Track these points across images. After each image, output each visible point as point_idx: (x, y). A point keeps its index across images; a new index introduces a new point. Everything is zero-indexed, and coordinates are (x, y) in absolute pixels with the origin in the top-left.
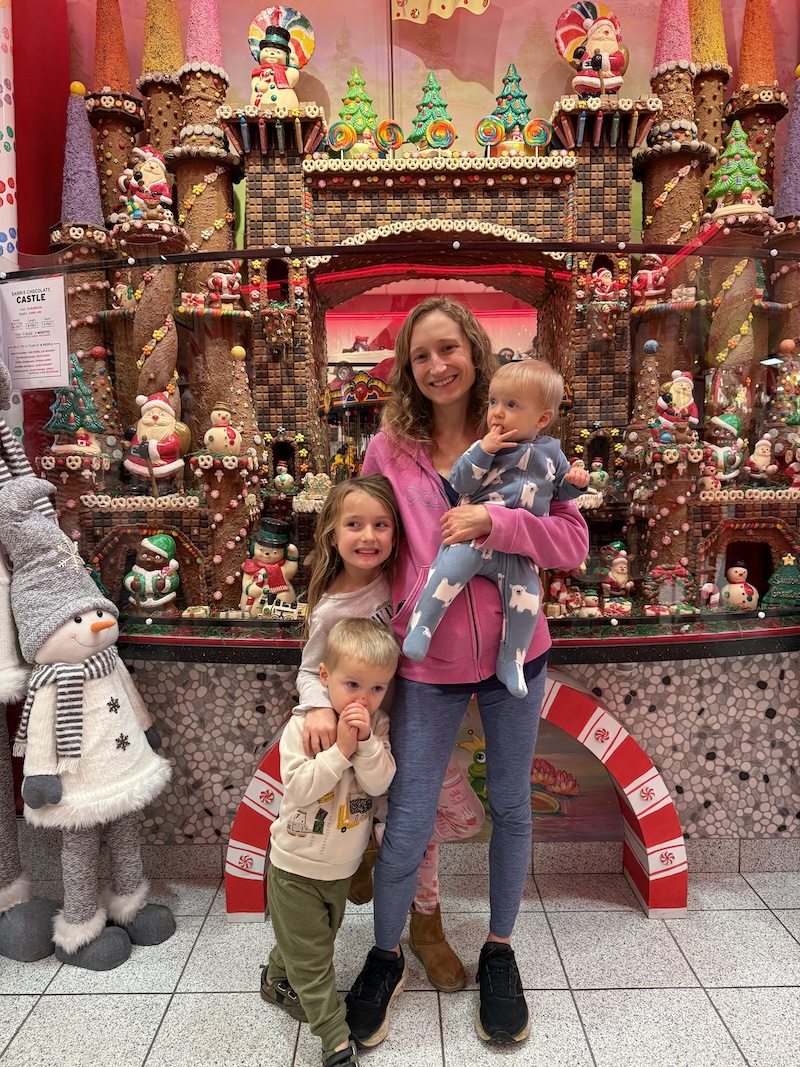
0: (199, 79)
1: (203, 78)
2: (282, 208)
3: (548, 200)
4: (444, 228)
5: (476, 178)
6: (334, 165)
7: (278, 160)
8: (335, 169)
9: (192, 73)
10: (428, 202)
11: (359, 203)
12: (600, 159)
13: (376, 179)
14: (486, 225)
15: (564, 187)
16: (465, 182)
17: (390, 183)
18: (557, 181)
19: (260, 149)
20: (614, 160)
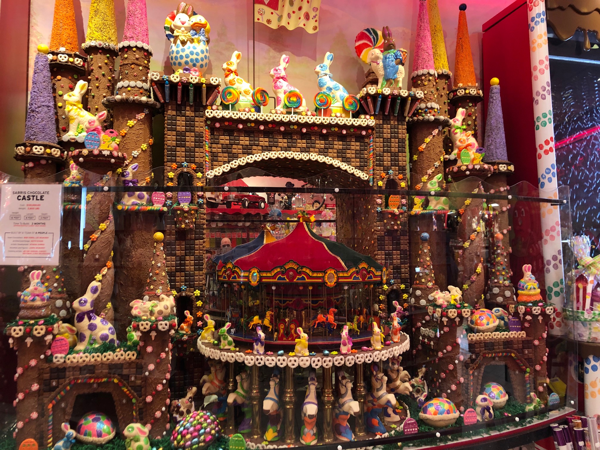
0: (134, 52)
1: (138, 52)
2: (190, 139)
3: (358, 144)
4: (296, 157)
5: (316, 128)
6: (226, 114)
7: (188, 108)
8: (227, 117)
9: (129, 48)
10: (285, 140)
11: (241, 138)
12: (388, 122)
13: (253, 125)
14: (322, 157)
15: (368, 136)
16: (309, 130)
17: (262, 128)
18: (364, 133)
19: (177, 100)
20: (396, 123)
